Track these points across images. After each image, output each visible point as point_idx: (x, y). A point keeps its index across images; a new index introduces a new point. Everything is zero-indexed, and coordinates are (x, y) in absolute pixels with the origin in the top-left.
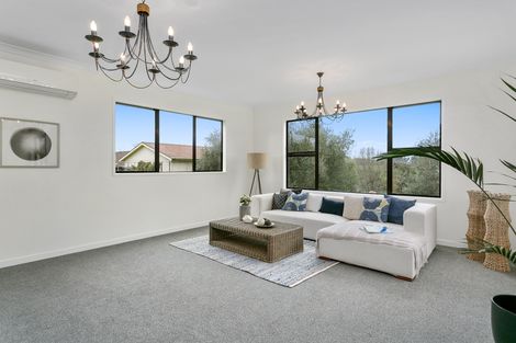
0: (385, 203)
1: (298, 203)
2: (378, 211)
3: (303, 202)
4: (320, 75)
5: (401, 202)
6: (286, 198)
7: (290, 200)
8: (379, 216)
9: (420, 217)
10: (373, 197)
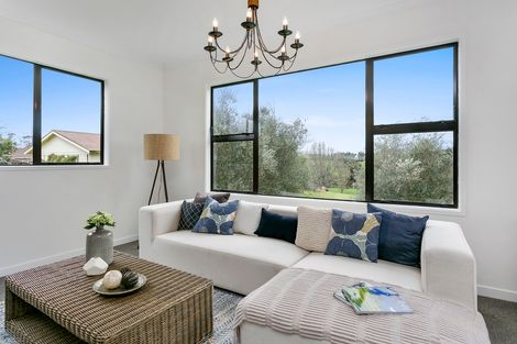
0: (372, 222)
1: (219, 220)
2: (360, 238)
3: (229, 218)
6: (201, 209)
7: (207, 213)
8: (363, 249)
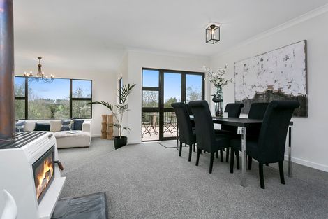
0: (72, 122)
1: (19, 128)
2: (69, 126)
3: (23, 127)
4: (40, 58)
5: (79, 121)
8: (70, 128)
9: (88, 125)
10: (66, 120)
